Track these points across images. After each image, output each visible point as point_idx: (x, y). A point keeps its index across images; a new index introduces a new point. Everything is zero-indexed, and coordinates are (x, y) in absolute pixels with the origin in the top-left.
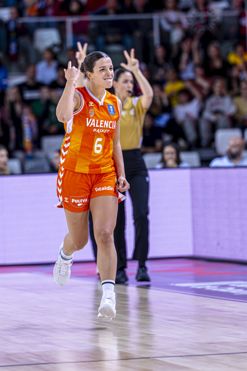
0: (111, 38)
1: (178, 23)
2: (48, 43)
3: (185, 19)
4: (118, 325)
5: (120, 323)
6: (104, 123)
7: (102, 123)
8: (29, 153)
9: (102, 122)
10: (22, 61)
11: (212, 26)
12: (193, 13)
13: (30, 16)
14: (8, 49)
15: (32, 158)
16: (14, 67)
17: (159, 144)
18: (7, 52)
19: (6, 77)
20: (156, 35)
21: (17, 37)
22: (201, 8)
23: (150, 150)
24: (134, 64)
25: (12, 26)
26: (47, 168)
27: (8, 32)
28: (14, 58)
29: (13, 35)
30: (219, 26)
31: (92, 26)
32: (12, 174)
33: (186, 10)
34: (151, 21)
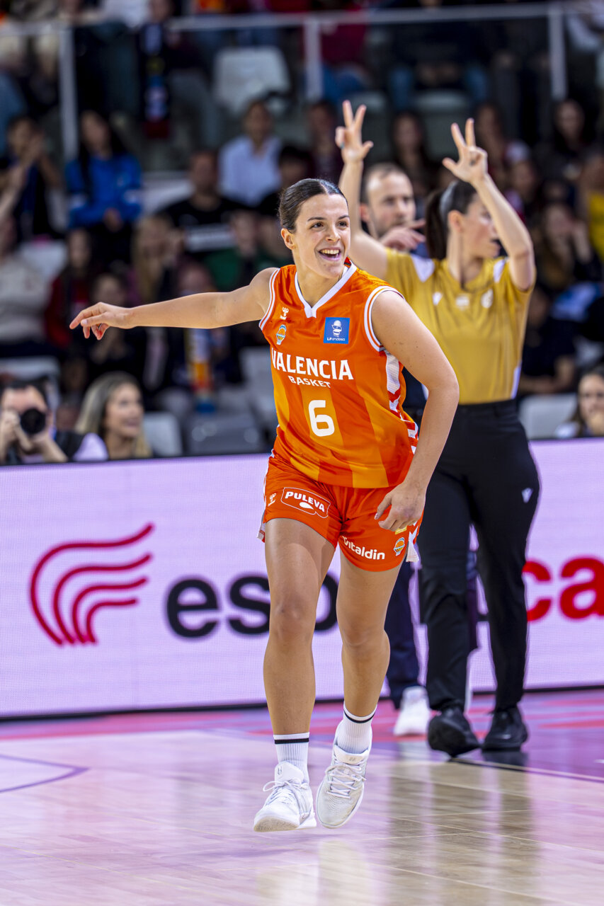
0: (428, 74)
2: (255, 88)
4: (456, 875)
5: (459, 869)
6: (305, 363)
7: (302, 365)
8: (204, 396)
9: (301, 362)
10: (181, 138)
13: (203, 13)
14: (143, 104)
15: (209, 409)
16: (158, 156)
17: (565, 369)
18: (140, 114)
19: (136, 186)
20: (556, 62)
21: (166, 72)
23: (540, 385)
24: (473, 162)
25: (153, 41)
26: (253, 437)
27: (143, 58)
28: (158, 131)
29: (155, 66)
31: (376, 39)
32: (156, 456)
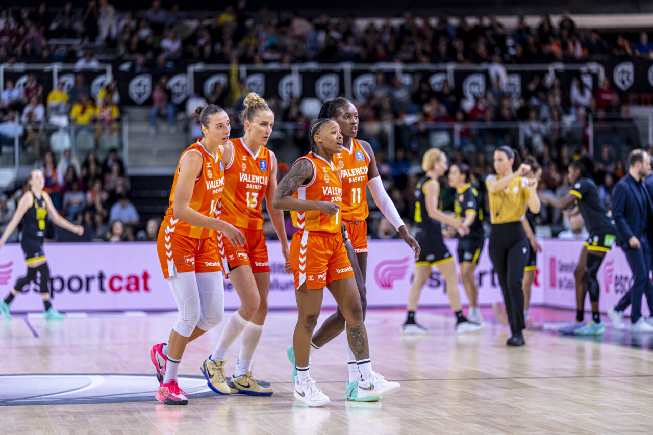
1: (538, 131)
3: (544, 128)
11: (564, 134)
12: (550, 124)
22: (556, 119)
30: (570, 134)
33: (544, 121)
34: (517, 130)
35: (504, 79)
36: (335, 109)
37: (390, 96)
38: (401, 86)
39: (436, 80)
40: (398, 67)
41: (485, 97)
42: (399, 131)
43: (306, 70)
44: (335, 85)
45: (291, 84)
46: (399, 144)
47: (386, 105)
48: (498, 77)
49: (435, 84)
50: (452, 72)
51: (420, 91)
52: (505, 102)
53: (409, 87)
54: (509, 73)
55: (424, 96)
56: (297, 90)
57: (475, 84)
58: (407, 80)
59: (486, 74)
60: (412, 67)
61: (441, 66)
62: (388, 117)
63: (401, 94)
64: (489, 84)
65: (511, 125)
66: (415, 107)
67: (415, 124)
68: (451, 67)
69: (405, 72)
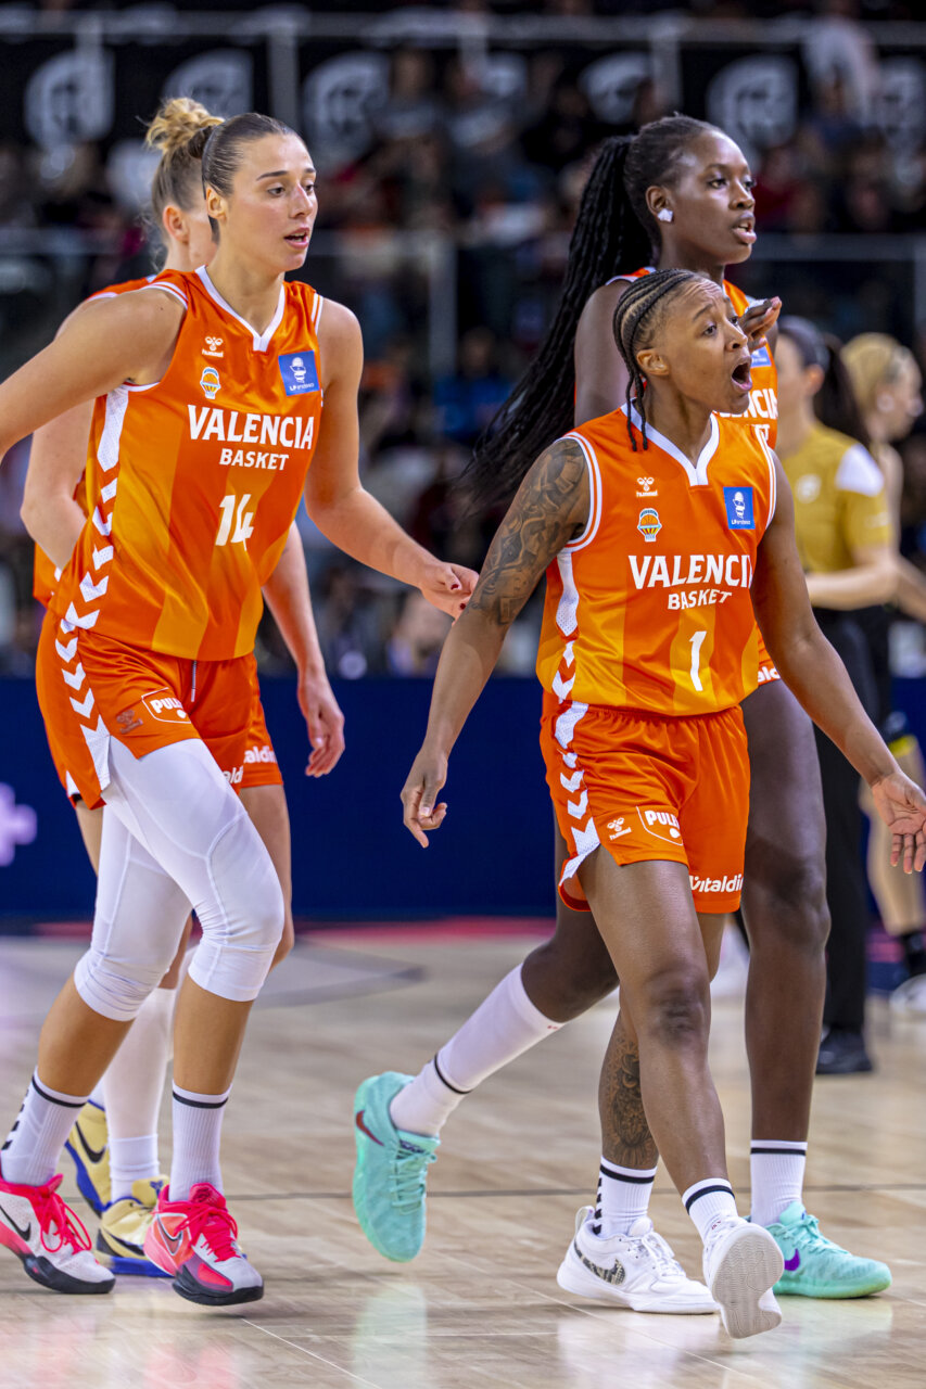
35: (865, 80)
36: (664, 156)
37: (440, 136)
38: (481, 98)
39: (610, 78)
40: (471, 27)
41: (792, 144)
42: (471, 265)
43: (126, 36)
44: (236, 93)
45: (71, 88)
46: (471, 314)
47: (426, 167)
48: (841, 72)
49: (605, 95)
50: (673, 50)
51: (552, 119)
52: (866, 165)
53: (513, 103)
54: (885, 55)
55: (566, 139)
56: (95, 110)
57: (759, 95)
58: (503, 77)
59: (795, 57)
60: (524, 30)
61: (629, 29)
62: (429, 214)
63: (480, 130)
64: (807, 94)
65: (885, 250)
66: (529, 178)
67: (530, 242)
68: (667, 31)
69: (496, 49)
